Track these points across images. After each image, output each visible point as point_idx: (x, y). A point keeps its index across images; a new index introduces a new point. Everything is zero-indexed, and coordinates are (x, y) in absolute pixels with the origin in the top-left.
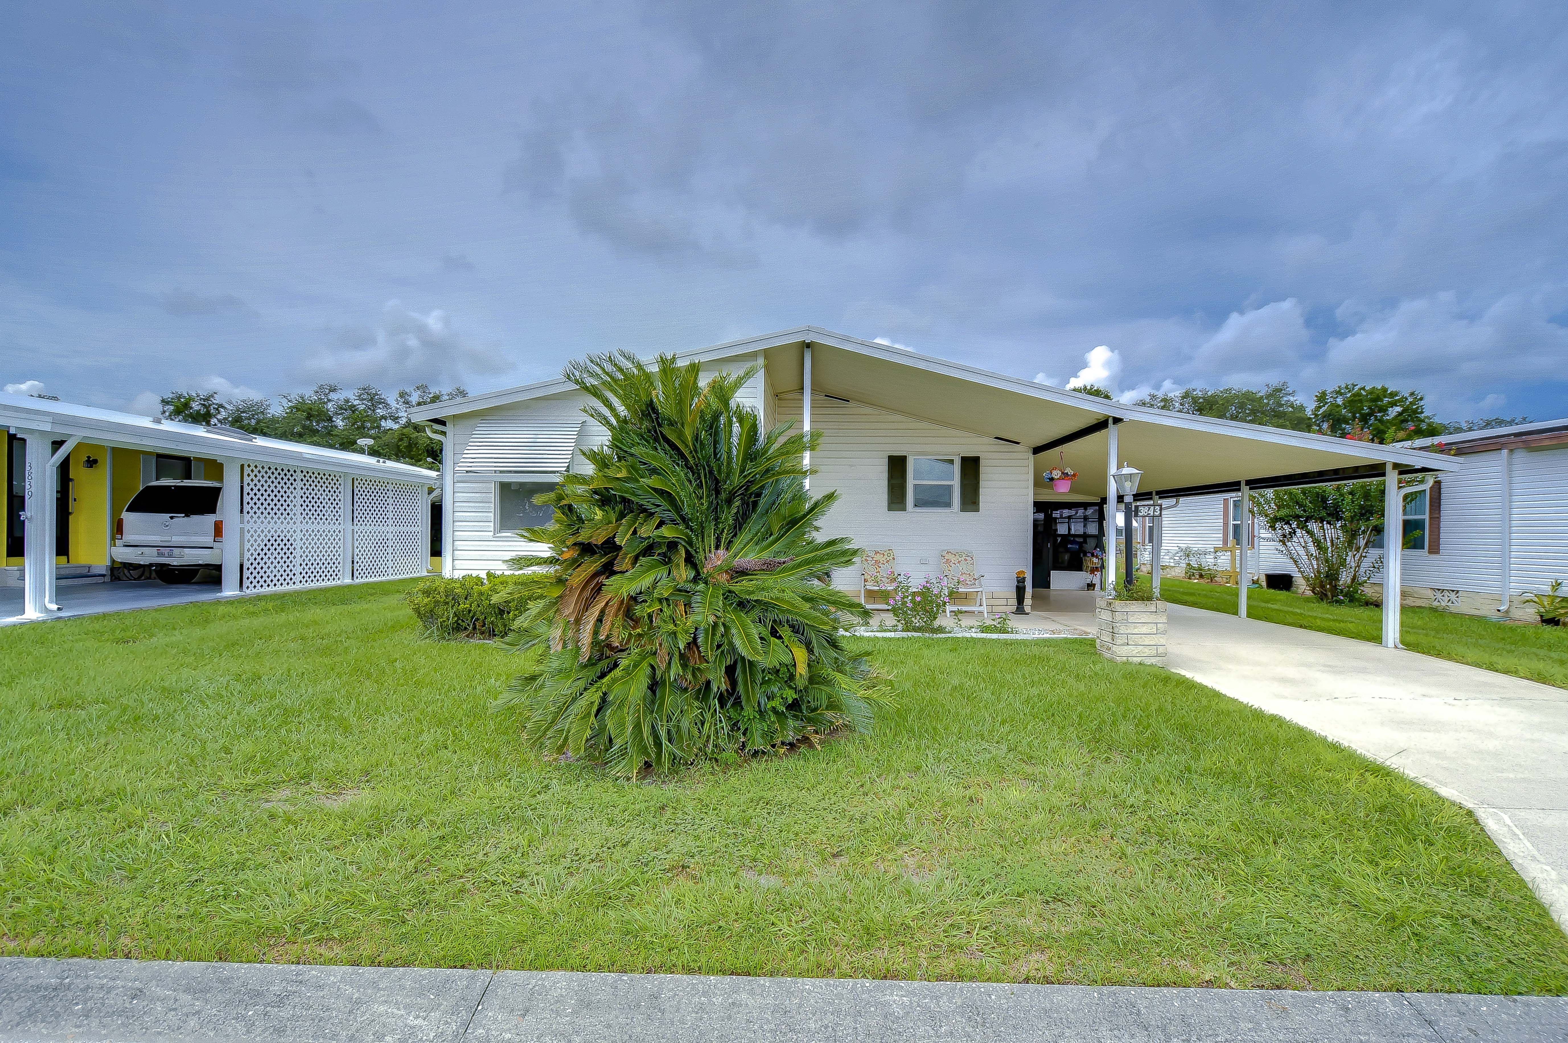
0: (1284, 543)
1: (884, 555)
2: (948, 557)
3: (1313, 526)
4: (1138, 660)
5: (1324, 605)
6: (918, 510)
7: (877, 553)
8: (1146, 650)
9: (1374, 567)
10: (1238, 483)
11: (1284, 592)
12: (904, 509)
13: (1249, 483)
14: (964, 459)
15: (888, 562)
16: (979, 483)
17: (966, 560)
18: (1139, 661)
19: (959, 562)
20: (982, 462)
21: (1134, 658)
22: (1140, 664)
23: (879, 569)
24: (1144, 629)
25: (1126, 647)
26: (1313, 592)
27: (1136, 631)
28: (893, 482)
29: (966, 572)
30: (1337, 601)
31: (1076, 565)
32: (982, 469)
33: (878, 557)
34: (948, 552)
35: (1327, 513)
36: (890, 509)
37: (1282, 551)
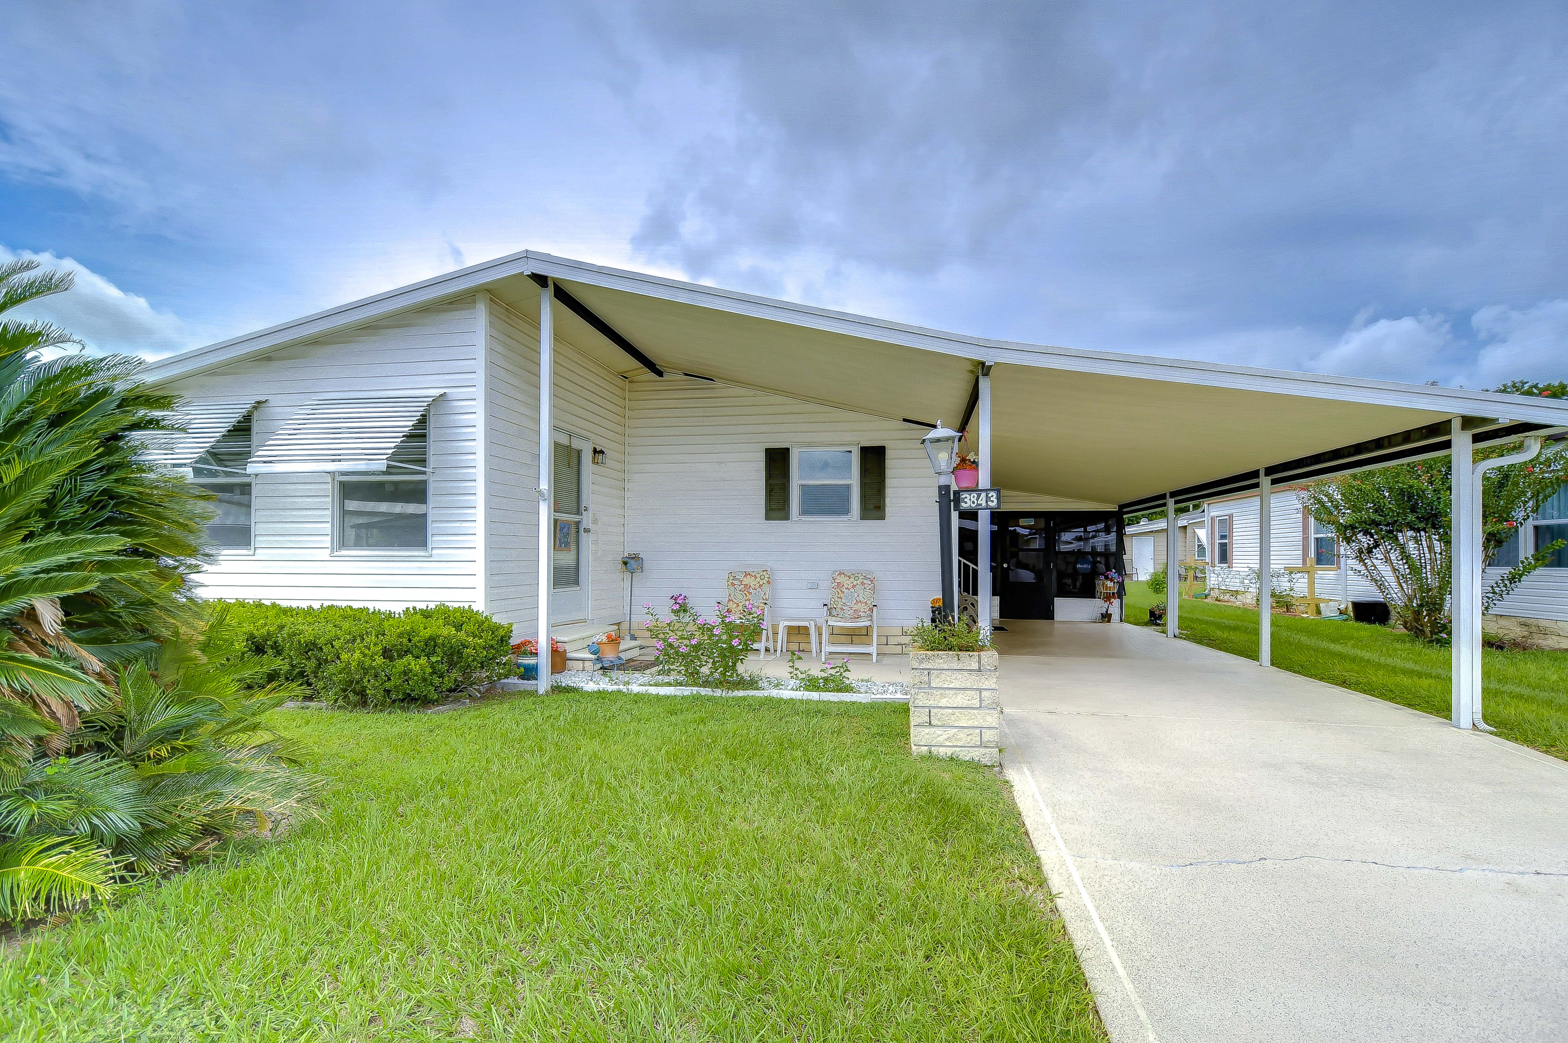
0: (1362, 560)
1: (756, 577)
2: (840, 579)
3: (1406, 536)
4: (949, 751)
5: (1419, 646)
6: (804, 518)
7: (747, 574)
8: (961, 735)
9: (1494, 593)
10: (1255, 474)
11: (1377, 626)
12: (787, 517)
13: (1269, 471)
14: (865, 451)
15: (760, 586)
16: (884, 481)
17: (863, 584)
18: (949, 754)
19: (854, 586)
20: (889, 454)
21: (941, 749)
22: (952, 759)
23: (749, 596)
24: (960, 700)
25: (927, 730)
26: (1406, 628)
27: (944, 702)
28: (772, 482)
29: (862, 600)
30: (1438, 641)
31: (1087, 591)
32: (889, 463)
33: (748, 580)
34: (840, 574)
35: (1417, 518)
36: (768, 518)
37: (1360, 572)
